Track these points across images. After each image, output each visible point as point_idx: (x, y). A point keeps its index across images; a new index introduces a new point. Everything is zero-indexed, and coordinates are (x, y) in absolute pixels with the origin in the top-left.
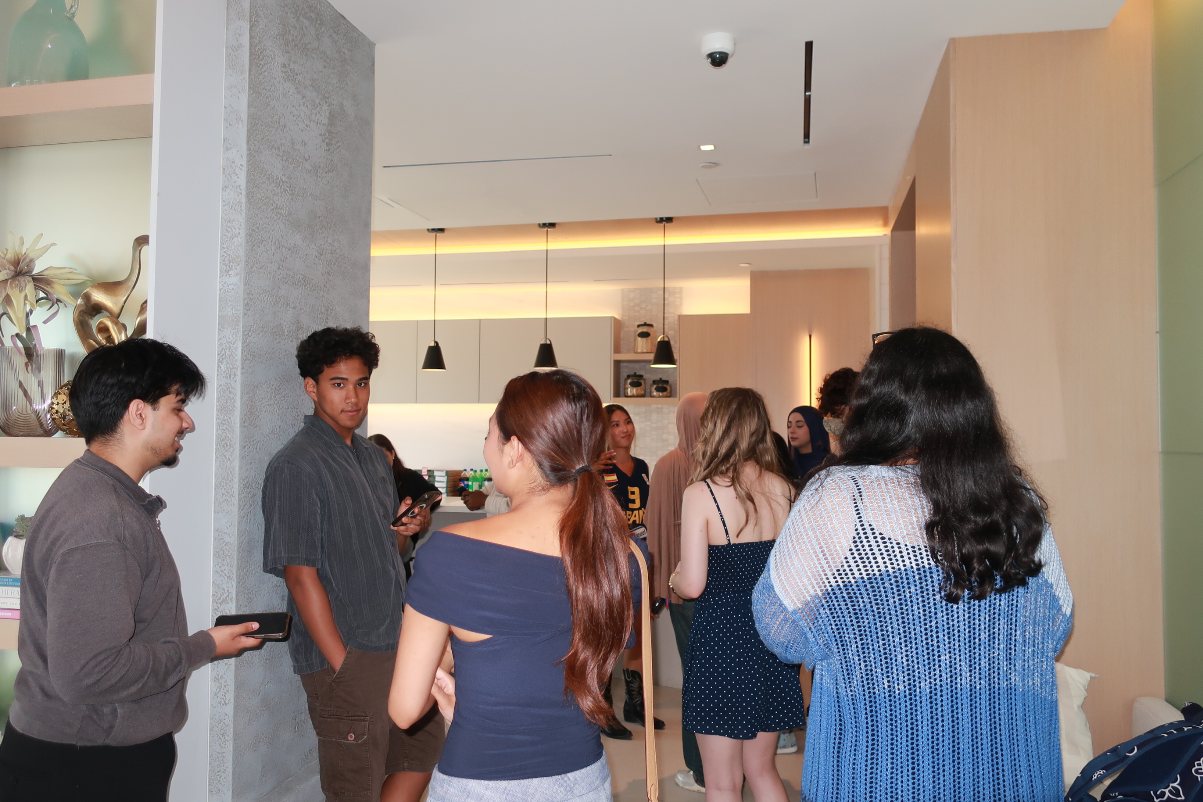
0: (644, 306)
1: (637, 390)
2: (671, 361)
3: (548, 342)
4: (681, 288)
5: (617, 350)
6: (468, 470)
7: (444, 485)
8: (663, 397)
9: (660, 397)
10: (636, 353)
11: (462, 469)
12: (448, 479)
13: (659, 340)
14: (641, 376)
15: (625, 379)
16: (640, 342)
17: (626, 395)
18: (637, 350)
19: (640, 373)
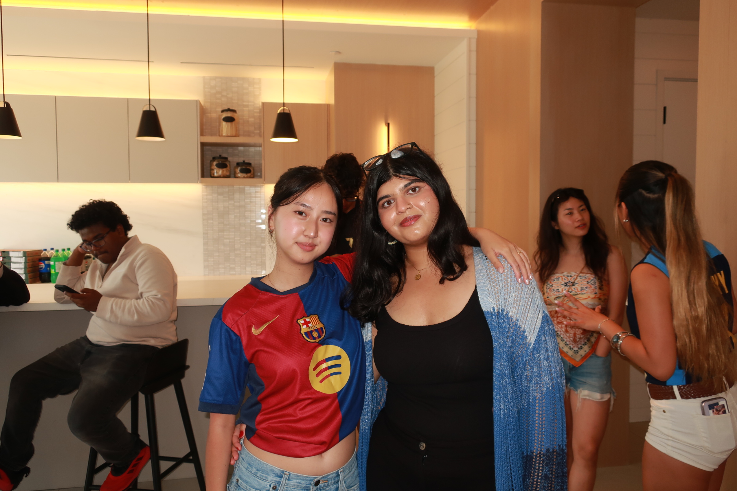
0: (225, 94)
1: (223, 171)
2: (291, 133)
3: (152, 109)
4: (260, 79)
5: (202, 134)
6: (48, 249)
7: (22, 266)
8: (247, 178)
9: (244, 178)
10: (222, 136)
11: (42, 248)
12: (25, 260)
13: (278, 112)
14: (226, 159)
15: (211, 161)
16: (225, 126)
17: (212, 176)
18: (222, 134)
19: (224, 155)
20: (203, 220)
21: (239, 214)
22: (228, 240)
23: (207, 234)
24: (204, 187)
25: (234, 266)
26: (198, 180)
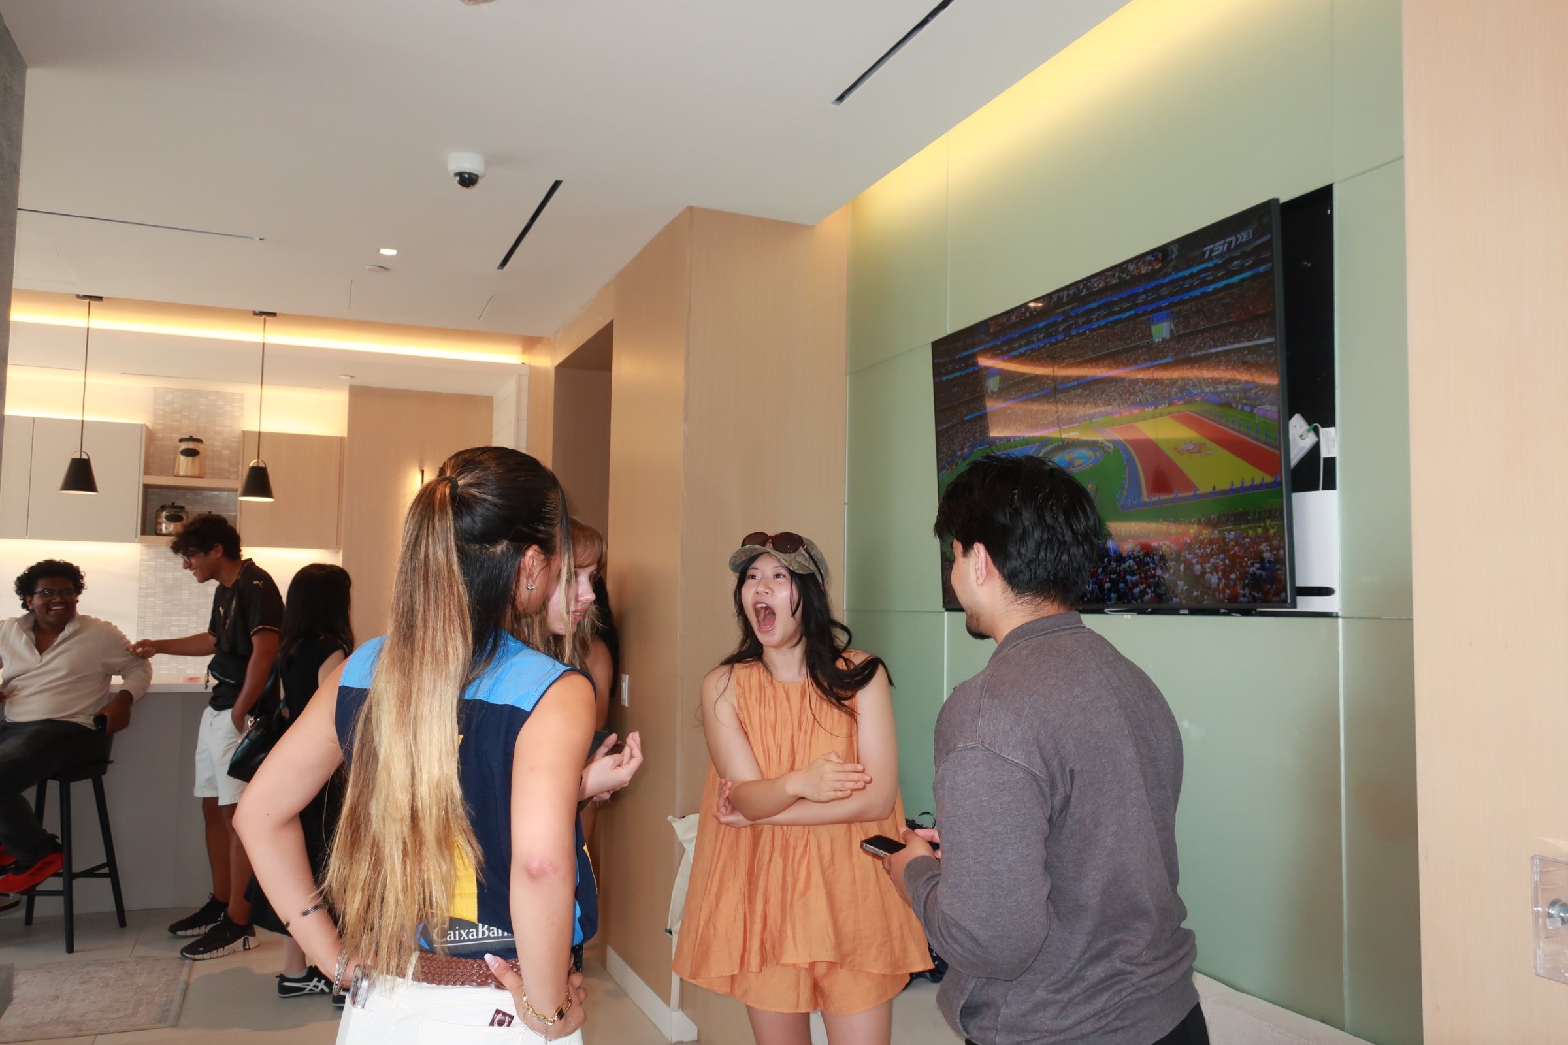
0: (186, 413)
2: (268, 493)
3: (84, 457)
4: (242, 395)
5: (147, 473)
10: (178, 476)
13: (251, 465)
14: (182, 508)
15: (158, 511)
16: (184, 462)
17: (158, 533)
18: (178, 473)
19: (179, 503)
20: (140, 596)
21: (197, 590)
22: (178, 628)
23: (144, 617)
24: (143, 547)
25: (184, 667)
26: (136, 537)
